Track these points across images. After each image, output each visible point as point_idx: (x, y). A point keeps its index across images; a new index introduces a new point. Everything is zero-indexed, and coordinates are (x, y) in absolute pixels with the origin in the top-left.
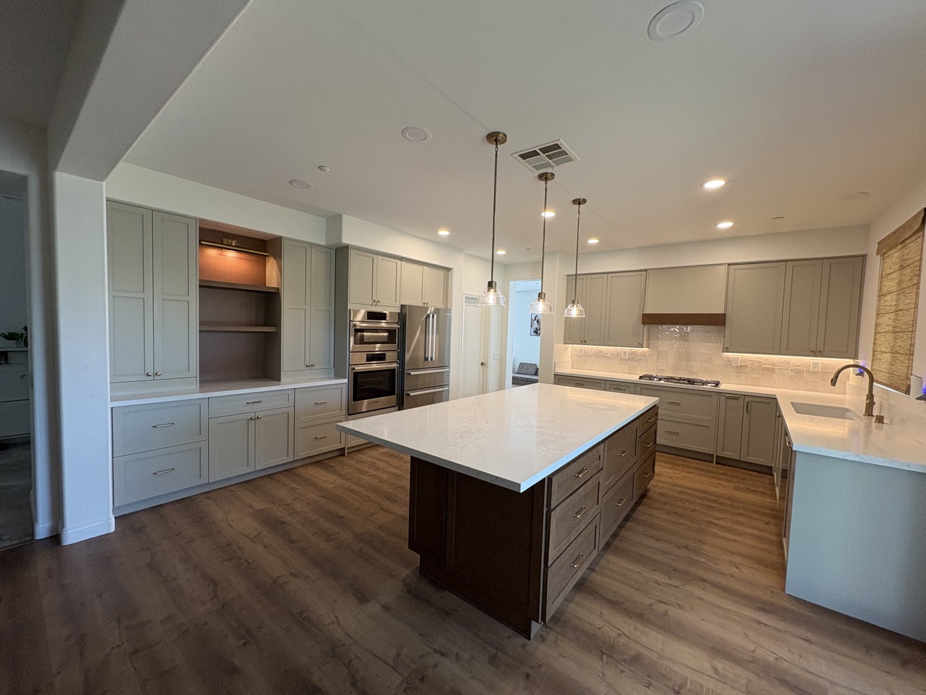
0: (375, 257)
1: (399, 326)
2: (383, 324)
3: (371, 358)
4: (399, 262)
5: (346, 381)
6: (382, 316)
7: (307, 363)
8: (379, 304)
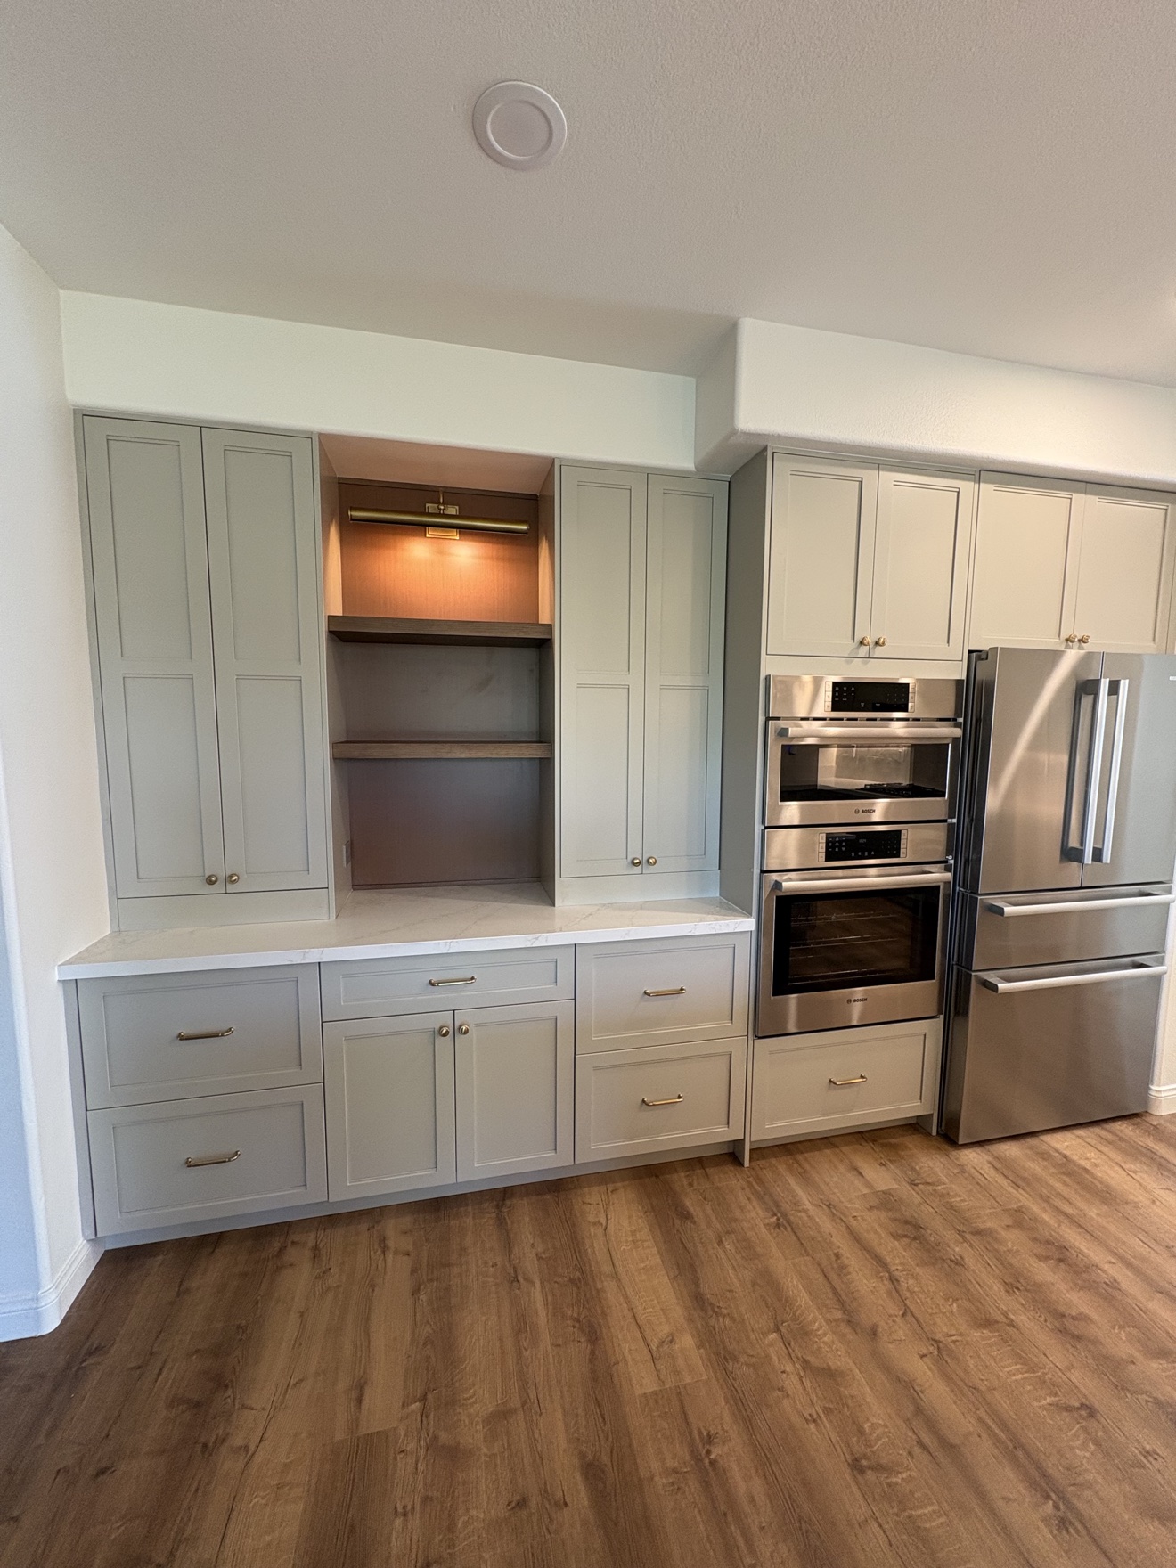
0: (869, 475)
1: (958, 732)
2: (897, 726)
3: (846, 847)
4: (967, 487)
5: (749, 924)
6: (890, 697)
7: (635, 853)
8: (879, 652)
